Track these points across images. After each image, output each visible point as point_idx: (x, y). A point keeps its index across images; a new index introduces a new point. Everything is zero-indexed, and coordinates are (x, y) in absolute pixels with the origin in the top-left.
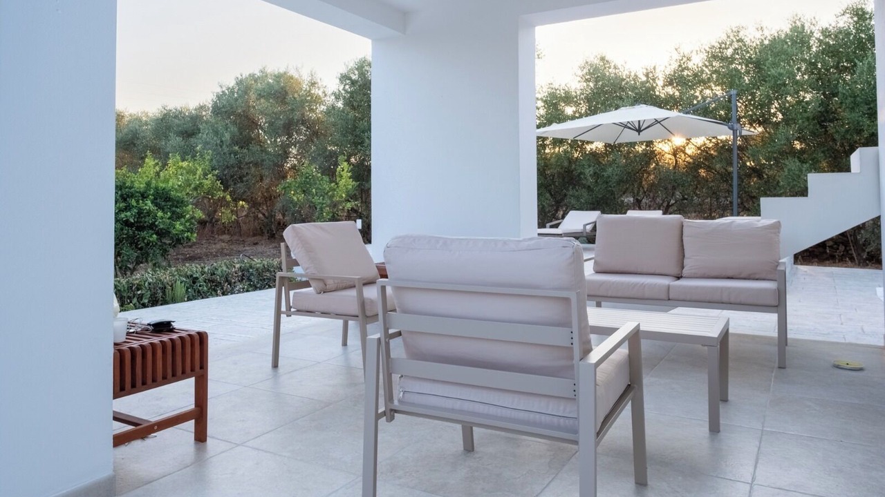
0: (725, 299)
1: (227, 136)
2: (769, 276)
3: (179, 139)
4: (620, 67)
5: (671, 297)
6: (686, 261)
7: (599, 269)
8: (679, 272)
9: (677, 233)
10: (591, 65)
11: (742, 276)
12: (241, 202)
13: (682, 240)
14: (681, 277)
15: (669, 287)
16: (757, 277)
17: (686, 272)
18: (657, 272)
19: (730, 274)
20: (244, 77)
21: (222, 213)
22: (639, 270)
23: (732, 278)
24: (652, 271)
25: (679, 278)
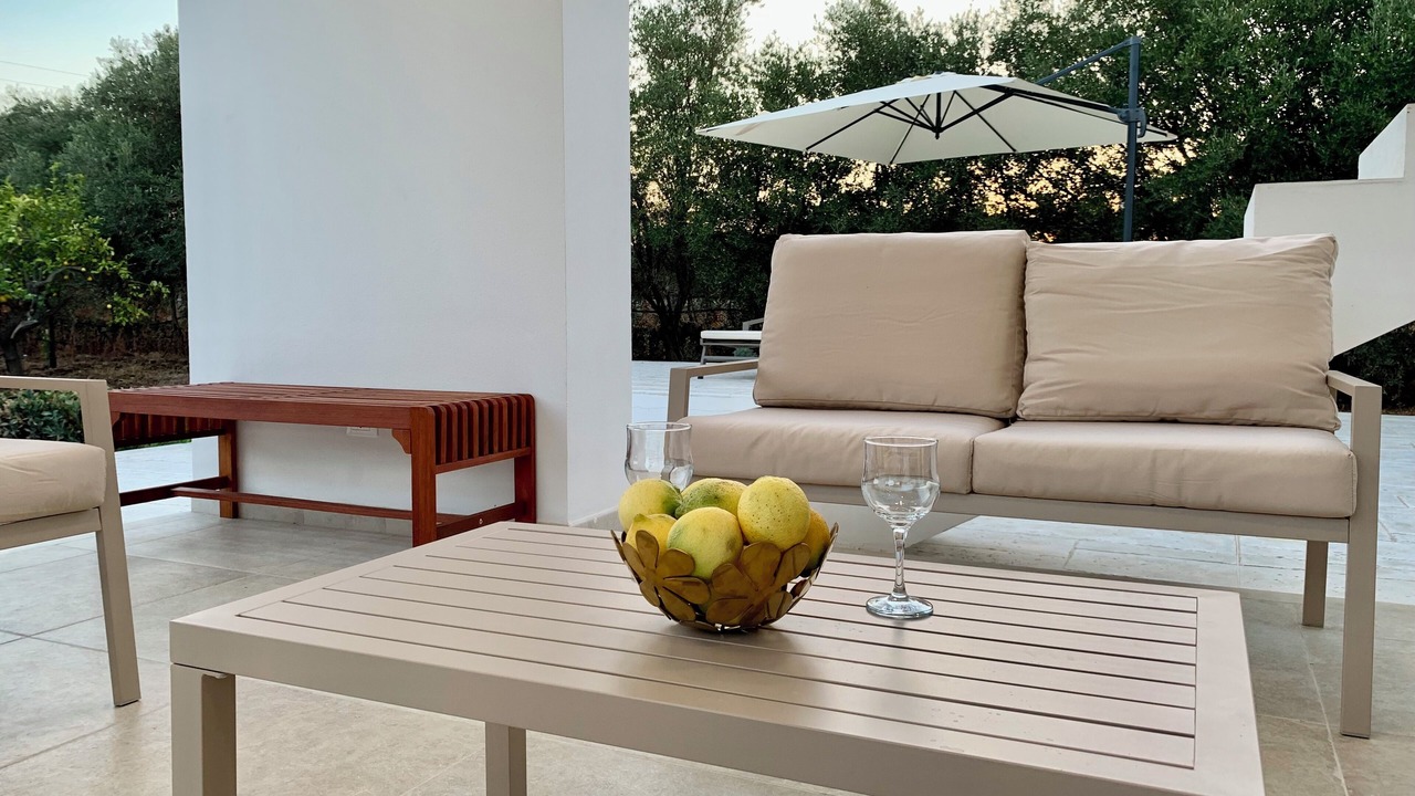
0: (1164, 492)
1: (125, 148)
2: (1296, 415)
3: (34, 155)
4: (909, 20)
5: (975, 487)
6: (1031, 369)
7: (770, 394)
8: (1009, 404)
9: (1008, 282)
10: (853, 14)
11: (1206, 414)
12: (155, 283)
13: (1022, 306)
14: (1015, 419)
15: (972, 452)
16: (1256, 416)
17: (1028, 402)
18: (942, 403)
19: (1169, 409)
20: (173, 31)
21: (115, 304)
22: (886, 398)
23: (1175, 421)
24: (926, 401)
25: (1007, 420)
